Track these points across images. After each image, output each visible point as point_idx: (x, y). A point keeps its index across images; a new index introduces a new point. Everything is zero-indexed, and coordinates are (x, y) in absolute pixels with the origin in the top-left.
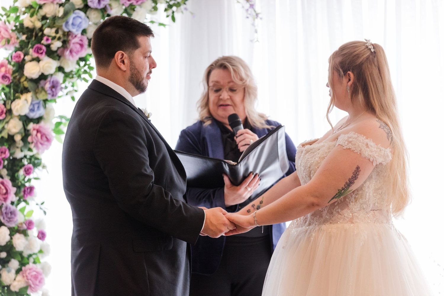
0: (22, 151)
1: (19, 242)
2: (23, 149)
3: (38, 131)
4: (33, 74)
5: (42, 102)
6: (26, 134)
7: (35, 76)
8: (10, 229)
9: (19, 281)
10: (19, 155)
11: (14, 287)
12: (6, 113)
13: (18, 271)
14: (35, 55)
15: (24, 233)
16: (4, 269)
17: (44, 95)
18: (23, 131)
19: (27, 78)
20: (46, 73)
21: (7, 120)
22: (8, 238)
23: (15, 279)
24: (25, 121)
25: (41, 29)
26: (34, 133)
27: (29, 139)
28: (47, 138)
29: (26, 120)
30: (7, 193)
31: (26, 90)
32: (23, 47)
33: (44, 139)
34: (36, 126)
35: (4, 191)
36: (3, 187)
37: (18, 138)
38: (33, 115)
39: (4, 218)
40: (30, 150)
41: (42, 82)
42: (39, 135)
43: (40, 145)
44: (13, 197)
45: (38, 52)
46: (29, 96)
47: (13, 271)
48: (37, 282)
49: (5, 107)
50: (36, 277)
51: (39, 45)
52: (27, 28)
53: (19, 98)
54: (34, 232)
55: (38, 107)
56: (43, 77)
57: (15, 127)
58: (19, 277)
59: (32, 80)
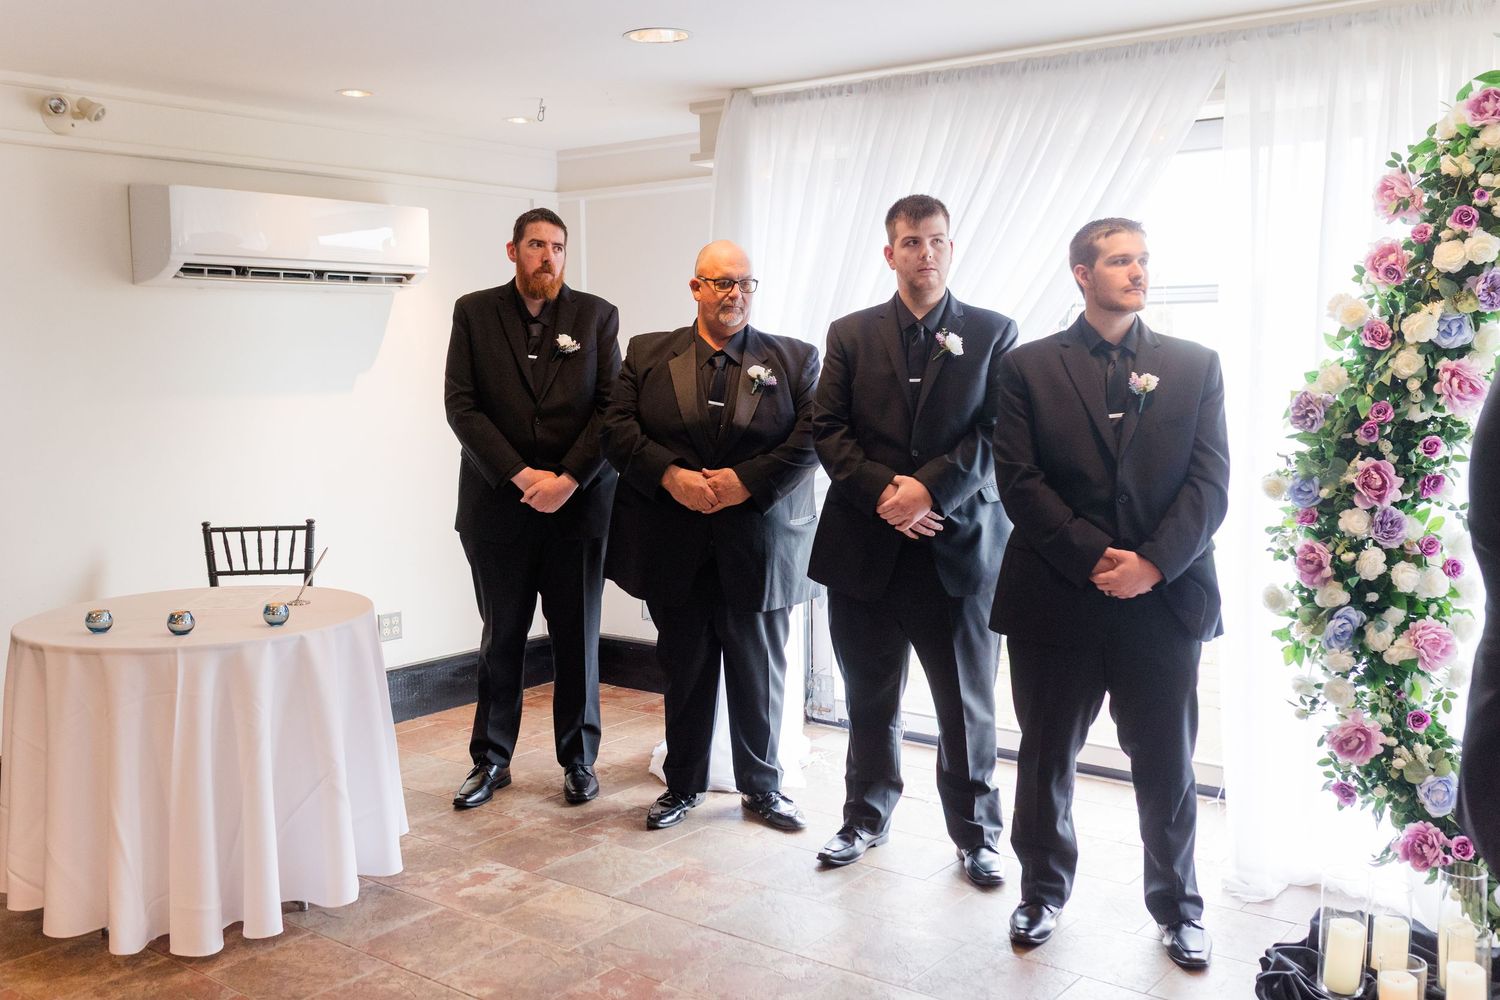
0: (1422, 410)
1: (1405, 577)
2: (1424, 407)
3: (1454, 374)
4: (1450, 264)
5: (1468, 319)
6: (1430, 378)
7: (1455, 268)
8: (1388, 552)
9: (1400, 647)
10: (1417, 416)
11: (1390, 656)
12: (1392, 340)
13: (1401, 629)
14: (1458, 228)
15: (1418, 561)
16: (1371, 623)
17: (1471, 305)
18: (1425, 372)
19: (1439, 272)
20: (1478, 262)
21: (1393, 352)
22: (1382, 568)
23: (1392, 644)
24: (1432, 354)
25: (1474, 176)
26: (1446, 376)
27: (1436, 388)
28: (1472, 386)
29: (1432, 351)
30: (1383, 486)
31: (1436, 295)
32: (1435, 213)
33: (1467, 388)
34: (1453, 364)
35: (1379, 483)
36: (1376, 476)
37: (1414, 385)
38: (1445, 343)
39: (1376, 532)
40: (1437, 408)
41: (1470, 280)
42: (1455, 381)
43: (1456, 401)
44: (1394, 494)
45: (1461, 221)
46: (1437, 308)
47: (1390, 628)
48: (1438, 654)
49: (1392, 328)
50: (1435, 644)
51: (1465, 207)
52: (1448, 176)
53: (1416, 310)
54: (1436, 561)
55: (1460, 327)
56: (1472, 269)
57: (1408, 366)
58: (1401, 641)
59: (1448, 276)
